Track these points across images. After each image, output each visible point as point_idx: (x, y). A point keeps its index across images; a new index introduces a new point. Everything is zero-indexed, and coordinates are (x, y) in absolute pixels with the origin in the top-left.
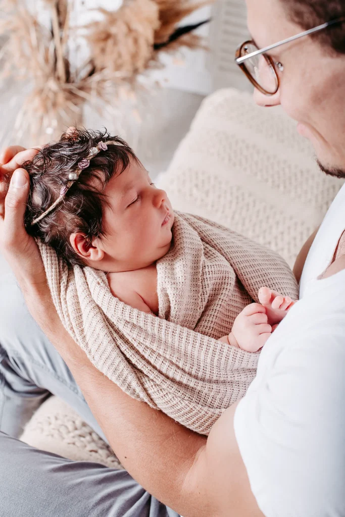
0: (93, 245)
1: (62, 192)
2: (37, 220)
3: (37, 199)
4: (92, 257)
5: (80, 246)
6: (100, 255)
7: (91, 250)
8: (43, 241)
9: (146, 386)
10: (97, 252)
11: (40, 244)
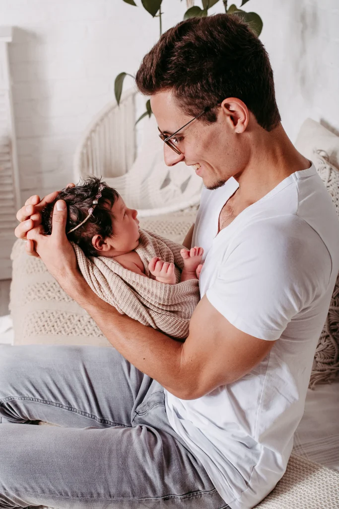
0: (105, 242)
1: (90, 211)
2: (73, 230)
3: (74, 217)
4: (104, 249)
5: (97, 244)
6: (109, 247)
7: (104, 246)
8: (76, 243)
9: (153, 316)
10: (107, 246)
11: (74, 244)
